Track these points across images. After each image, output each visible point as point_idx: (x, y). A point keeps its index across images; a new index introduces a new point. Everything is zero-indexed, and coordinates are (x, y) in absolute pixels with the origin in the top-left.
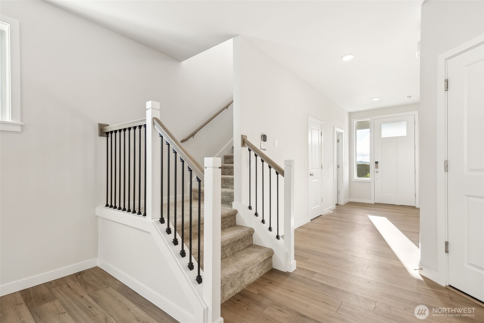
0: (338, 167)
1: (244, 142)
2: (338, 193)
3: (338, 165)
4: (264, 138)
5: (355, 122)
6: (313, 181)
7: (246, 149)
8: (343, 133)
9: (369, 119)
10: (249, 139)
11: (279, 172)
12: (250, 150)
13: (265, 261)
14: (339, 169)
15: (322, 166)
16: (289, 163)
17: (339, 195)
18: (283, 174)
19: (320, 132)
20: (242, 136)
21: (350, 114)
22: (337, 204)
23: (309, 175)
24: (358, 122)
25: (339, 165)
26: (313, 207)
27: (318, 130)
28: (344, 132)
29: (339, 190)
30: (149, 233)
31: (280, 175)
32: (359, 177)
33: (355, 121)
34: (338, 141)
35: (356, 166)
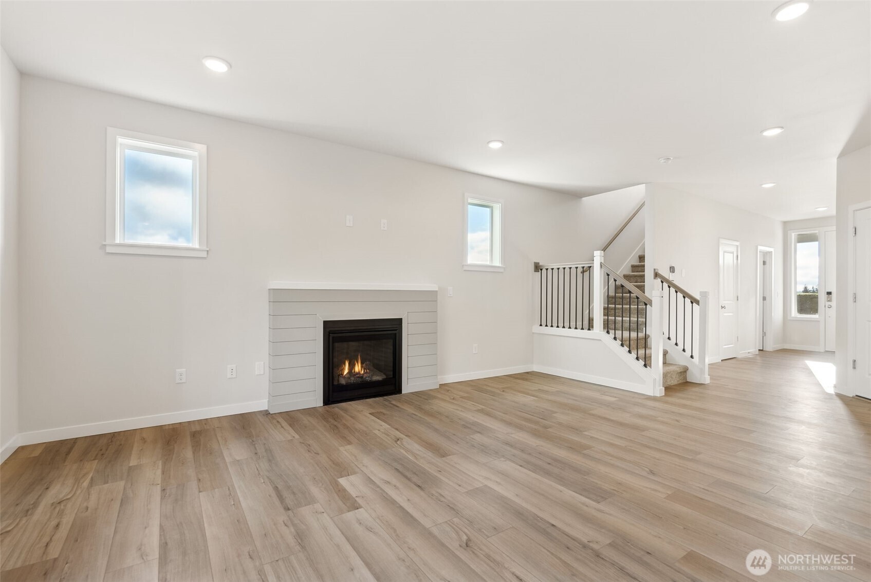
0: (764, 299)
1: (656, 275)
2: (764, 334)
3: (763, 297)
4: (672, 269)
5: (793, 236)
6: (725, 314)
7: (659, 280)
8: (772, 252)
9: (817, 231)
10: (660, 272)
11: (694, 301)
12: (662, 282)
13: (681, 372)
14: (765, 301)
15: (738, 297)
16: (704, 294)
17: (764, 337)
18: (698, 302)
19: (735, 255)
20: (655, 270)
21: (785, 224)
22: (762, 350)
23: (721, 308)
24: (799, 235)
25: (765, 296)
26: (725, 345)
27: (733, 253)
28: (774, 251)
29: (764, 331)
30: (600, 340)
31: (694, 304)
32: (801, 314)
33: (793, 234)
34: (764, 263)
35: (796, 297)
